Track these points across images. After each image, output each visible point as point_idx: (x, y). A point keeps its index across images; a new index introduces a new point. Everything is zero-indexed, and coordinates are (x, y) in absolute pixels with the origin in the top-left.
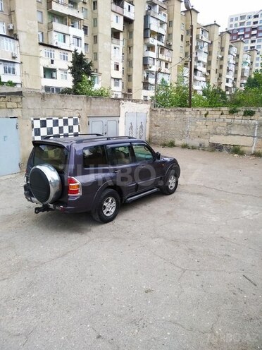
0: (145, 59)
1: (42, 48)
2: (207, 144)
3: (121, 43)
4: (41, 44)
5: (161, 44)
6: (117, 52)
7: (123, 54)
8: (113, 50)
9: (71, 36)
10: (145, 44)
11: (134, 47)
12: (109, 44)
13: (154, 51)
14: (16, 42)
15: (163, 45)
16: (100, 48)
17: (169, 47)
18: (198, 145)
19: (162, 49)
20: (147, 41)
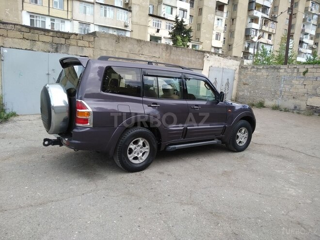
0: (248, 31)
1: (151, 18)
2: (304, 107)
3: (225, 15)
4: (150, 15)
5: (265, 16)
6: (220, 23)
7: (226, 25)
8: (216, 21)
9: (178, 9)
10: (249, 16)
11: (238, 19)
12: (213, 15)
13: (257, 23)
14: (130, 14)
15: (268, 17)
16: (203, 19)
17: (274, 19)
18: (293, 107)
19: (266, 21)
20: (252, 13)
